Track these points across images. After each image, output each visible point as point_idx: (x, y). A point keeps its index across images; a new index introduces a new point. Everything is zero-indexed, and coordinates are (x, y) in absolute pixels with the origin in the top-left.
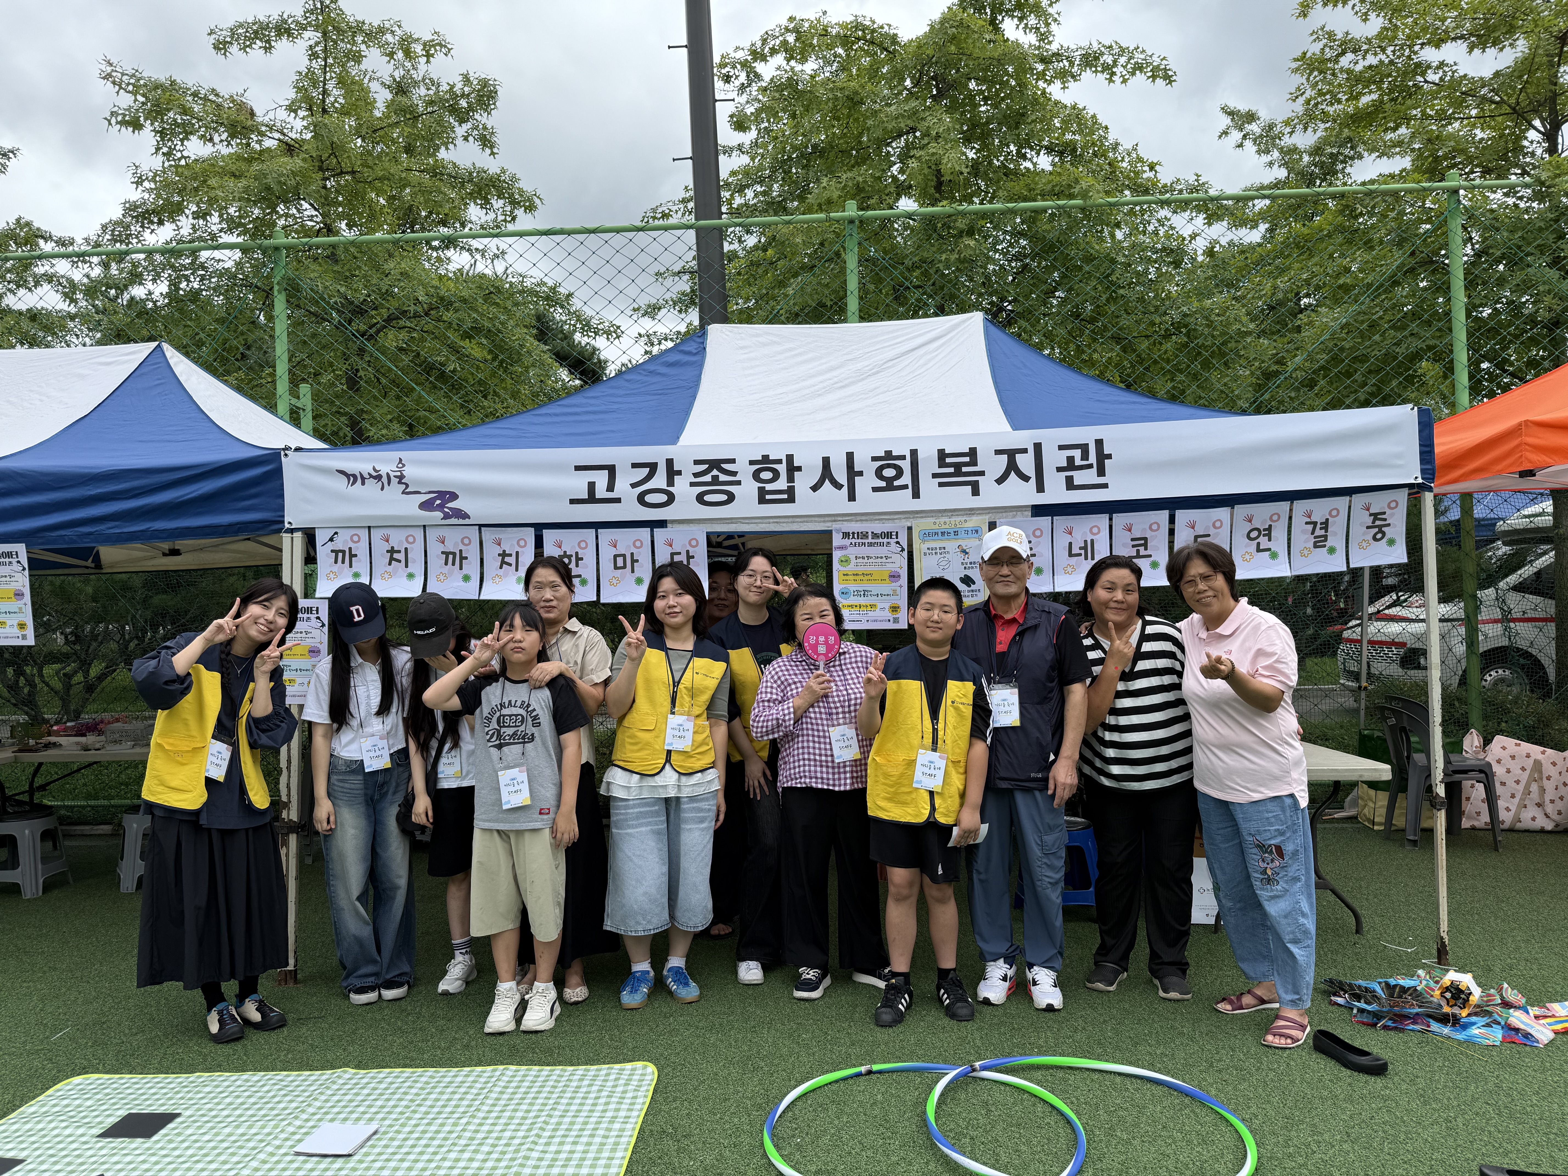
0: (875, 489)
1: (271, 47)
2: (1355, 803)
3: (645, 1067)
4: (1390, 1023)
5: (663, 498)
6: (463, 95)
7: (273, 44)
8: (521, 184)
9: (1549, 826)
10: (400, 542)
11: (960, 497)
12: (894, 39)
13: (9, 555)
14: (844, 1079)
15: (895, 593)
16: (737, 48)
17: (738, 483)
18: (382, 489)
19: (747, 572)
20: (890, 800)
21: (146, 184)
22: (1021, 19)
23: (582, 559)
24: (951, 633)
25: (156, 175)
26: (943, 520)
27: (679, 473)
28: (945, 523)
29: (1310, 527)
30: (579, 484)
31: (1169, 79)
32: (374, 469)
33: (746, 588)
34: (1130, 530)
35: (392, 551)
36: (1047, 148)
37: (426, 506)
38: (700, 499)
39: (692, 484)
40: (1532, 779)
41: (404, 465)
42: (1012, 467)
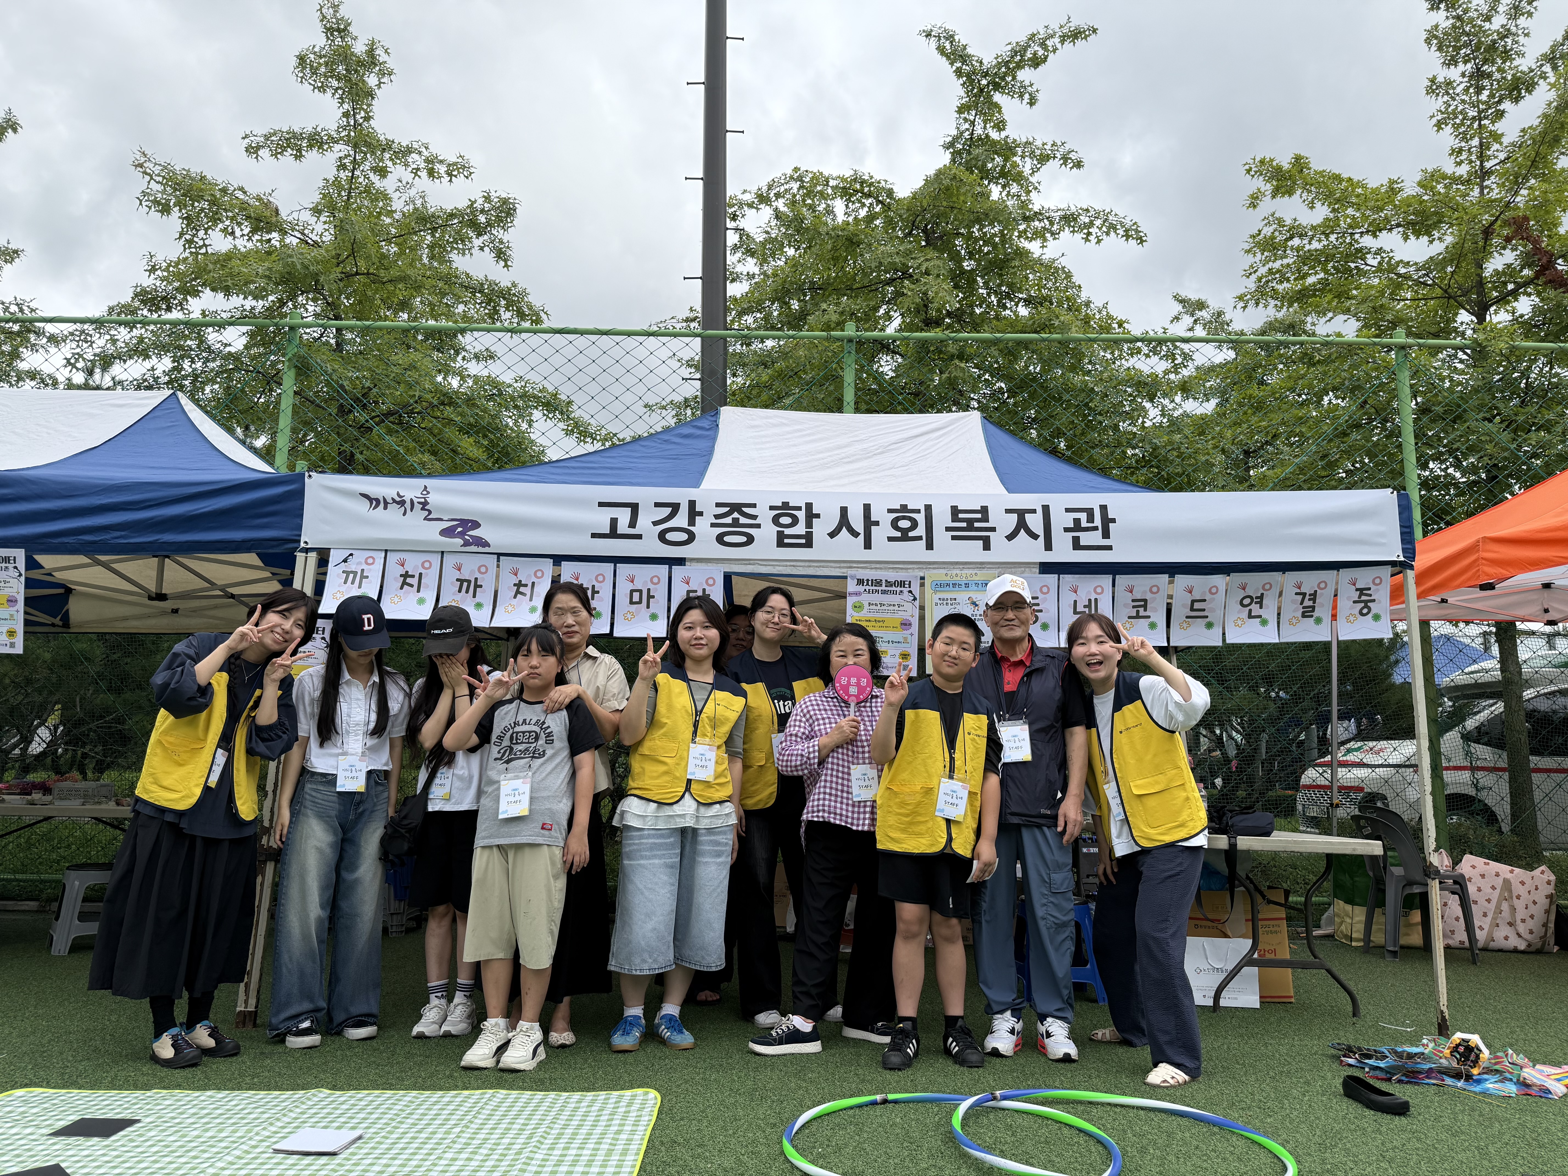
0: (890, 539)
1: (301, 156)
2: (1331, 921)
3: (647, 1093)
4: (1403, 1078)
5: (684, 537)
6: (482, 211)
7: (304, 153)
8: (530, 298)
9: (1522, 946)
10: (416, 567)
11: (972, 550)
12: (890, 193)
13: (6, 560)
14: (860, 1106)
15: (906, 641)
16: (745, 191)
17: (758, 526)
18: (404, 514)
19: (765, 608)
20: (903, 831)
21: (159, 273)
22: (1004, 187)
23: (598, 592)
24: (966, 670)
25: (169, 265)
26: (954, 572)
27: (701, 514)
28: (957, 575)
29: (1300, 597)
30: (602, 520)
31: (1141, 241)
32: (398, 494)
33: (763, 624)
34: (1131, 592)
35: (406, 575)
36: (1025, 300)
37: (445, 532)
38: (720, 539)
39: (713, 525)
40: (1502, 899)
41: (428, 493)
42: (1022, 525)
